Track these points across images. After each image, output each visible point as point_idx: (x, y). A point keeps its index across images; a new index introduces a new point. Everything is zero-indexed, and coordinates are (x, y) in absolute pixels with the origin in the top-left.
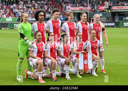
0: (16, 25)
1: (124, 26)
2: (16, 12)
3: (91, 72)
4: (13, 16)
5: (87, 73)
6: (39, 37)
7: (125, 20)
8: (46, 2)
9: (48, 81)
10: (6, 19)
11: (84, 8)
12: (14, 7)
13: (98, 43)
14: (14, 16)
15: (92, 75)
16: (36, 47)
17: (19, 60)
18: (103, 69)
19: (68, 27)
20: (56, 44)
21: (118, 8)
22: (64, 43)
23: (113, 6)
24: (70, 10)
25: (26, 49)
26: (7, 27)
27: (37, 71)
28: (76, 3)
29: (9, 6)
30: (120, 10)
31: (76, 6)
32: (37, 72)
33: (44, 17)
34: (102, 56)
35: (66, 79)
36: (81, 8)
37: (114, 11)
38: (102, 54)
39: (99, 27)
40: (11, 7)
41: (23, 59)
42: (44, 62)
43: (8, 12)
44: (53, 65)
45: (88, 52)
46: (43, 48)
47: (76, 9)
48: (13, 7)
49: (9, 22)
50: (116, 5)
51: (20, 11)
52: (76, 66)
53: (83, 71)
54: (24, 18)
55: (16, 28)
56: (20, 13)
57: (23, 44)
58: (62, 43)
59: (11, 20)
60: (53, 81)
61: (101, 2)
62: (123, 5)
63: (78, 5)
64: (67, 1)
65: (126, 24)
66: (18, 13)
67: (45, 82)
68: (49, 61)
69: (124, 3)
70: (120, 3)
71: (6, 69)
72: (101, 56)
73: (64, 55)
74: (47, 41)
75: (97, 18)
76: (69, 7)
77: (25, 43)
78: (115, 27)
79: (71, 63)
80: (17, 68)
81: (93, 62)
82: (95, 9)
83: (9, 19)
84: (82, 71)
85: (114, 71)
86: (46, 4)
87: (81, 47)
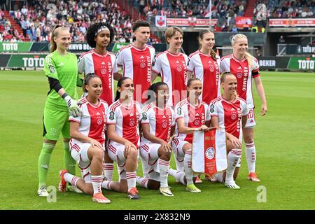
0: (27, 61)
1: (300, 67)
2: (30, 28)
3: (221, 180)
4: (19, 37)
5: (212, 180)
6: (95, 89)
7: (302, 53)
8: (103, 3)
9: (117, 198)
10: (4, 44)
11: (201, 22)
12: (22, 14)
13: (241, 107)
14: (24, 38)
15: (226, 187)
16: (86, 113)
17: (45, 146)
18: (253, 171)
19: (168, 64)
20: (138, 106)
21: (284, 22)
22: (157, 105)
23: (271, 18)
24: (164, 25)
25: (64, 119)
26: (4, 65)
27: (88, 173)
28: (180, 9)
29: (11, 12)
30: (290, 27)
31: (180, 16)
32: (89, 176)
33: (109, 39)
34: (250, 140)
35: (161, 194)
36: (192, 22)
37: (274, 30)
38: (251, 134)
39: (246, 68)
40: (16, 16)
41: (54, 142)
42: (106, 151)
43: (9, 28)
44: (131, 159)
45: (215, 129)
46: (104, 116)
47: (179, 22)
48: (20, 14)
49: (10, 52)
50: (280, 15)
51: (37, 24)
52: (185, 163)
53: (203, 177)
54: (59, 41)
55: (27, 69)
56: (38, 30)
57: (57, 106)
58: (153, 105)
59: (16, 49)
60: (129, 198)
61: (242, 8)
62: (298, 16)
63: (185, 12)
64: (158, 2)
65: (303, 64)
66: (33, 30)
67: (109, 201)
68: (119, 149)
69: (300, 11)
70: (291, 10)
71: (9, 168)
72: (248, 140)
73: (157, 134)
74: (116, 100)
75: (241, 45)
76: (161, 18)
77: (61, 102)
78: (277, 70)
79: (174, 156)
80: (40, 165)
81: (228, 153)
82: (228, 25)
83: (12, 46)
84: (199, 176)
85: (280, 178)
86: (104, 9)
87: (200, 117)
